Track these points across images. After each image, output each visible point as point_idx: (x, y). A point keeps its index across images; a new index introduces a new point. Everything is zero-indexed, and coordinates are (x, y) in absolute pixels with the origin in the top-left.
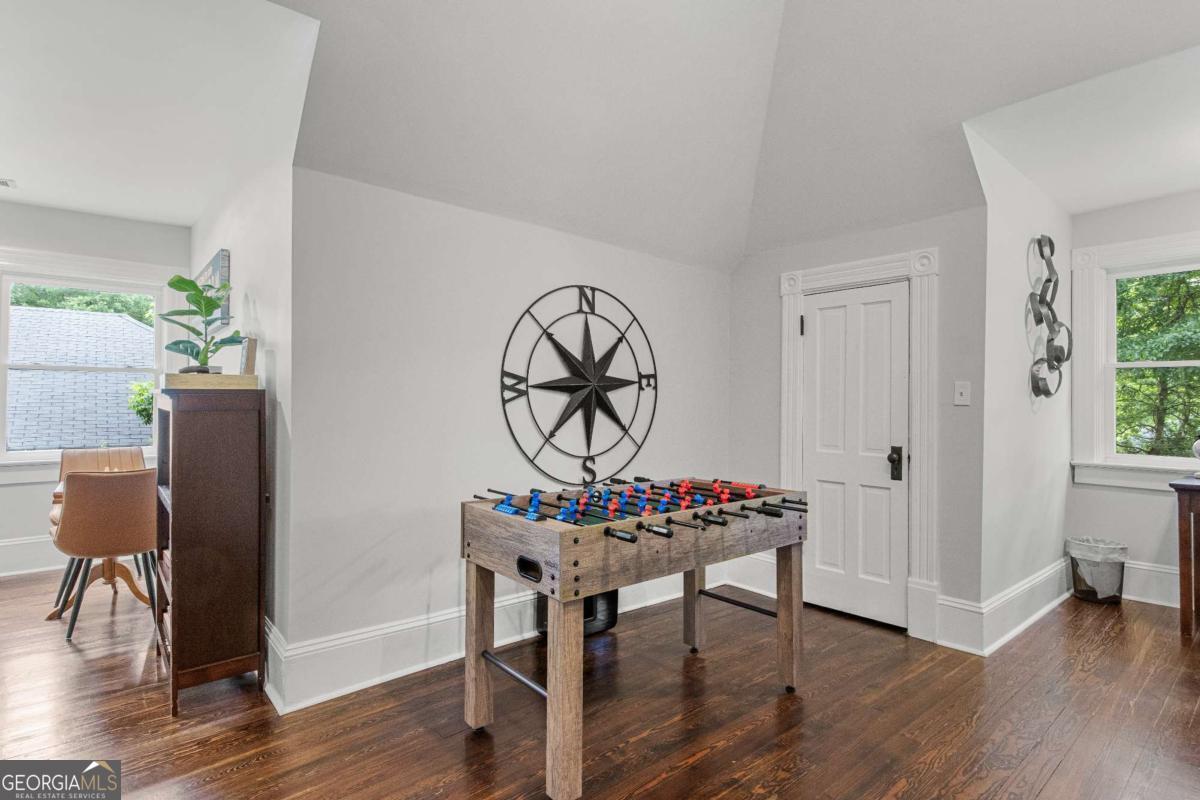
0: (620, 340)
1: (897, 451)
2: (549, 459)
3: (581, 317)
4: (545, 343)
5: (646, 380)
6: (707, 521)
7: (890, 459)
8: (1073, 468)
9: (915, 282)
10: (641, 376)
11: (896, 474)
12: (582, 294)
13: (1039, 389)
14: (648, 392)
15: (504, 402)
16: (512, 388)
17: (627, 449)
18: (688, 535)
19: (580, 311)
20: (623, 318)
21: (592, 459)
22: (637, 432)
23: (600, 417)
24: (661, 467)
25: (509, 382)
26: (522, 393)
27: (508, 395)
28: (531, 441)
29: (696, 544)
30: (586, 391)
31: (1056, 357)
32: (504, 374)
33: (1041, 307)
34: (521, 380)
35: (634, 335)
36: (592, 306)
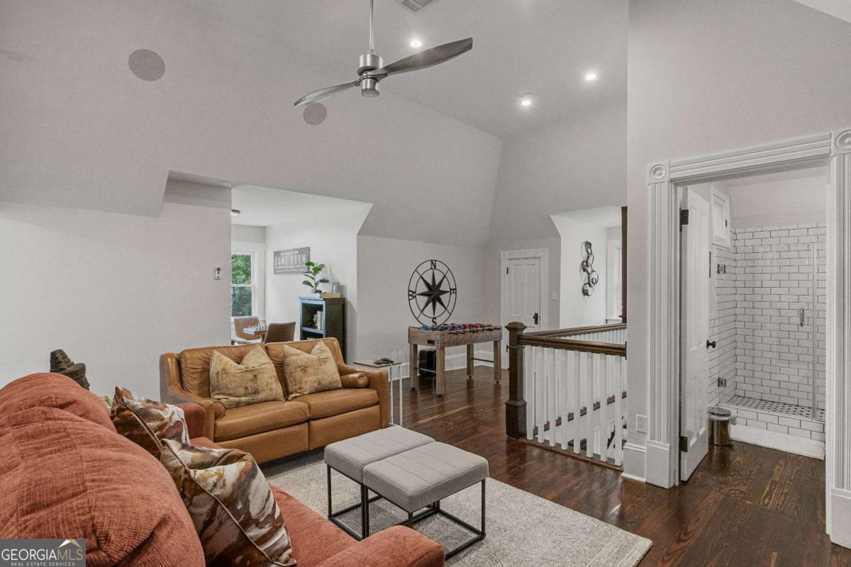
0: (444, 277)
1: (536, 314)
2: (422, 318)
3: (431, 271)
4: (421, 280)
5: (453, 290)
6: (474, 332)
7: (534, 317)
8: (607, 320)
9: (542, 259)
10: (451, 289)
11: (536, 323)
12: (432, 262)
13: (585, 293)
14: (453, 295)
15: (409, 300)
16: (411, 295)
17: (446, 314)
18: (469, 335)
19: (432, 268)
20: (445, 270)
21: (435, 318)
22: (450, 309)
23: (438, 304)
24: (458, 319)
25: (411, 293)
26: (415, 297)
27: (410, 297)
28: (417, 313)
29: (471, 337)
30: (433, 296)
31: (591, 282)
32: (409, 291)
33: (585, 266)
34: (414, 292)
35: (449, 275)
36: (435, 266)
